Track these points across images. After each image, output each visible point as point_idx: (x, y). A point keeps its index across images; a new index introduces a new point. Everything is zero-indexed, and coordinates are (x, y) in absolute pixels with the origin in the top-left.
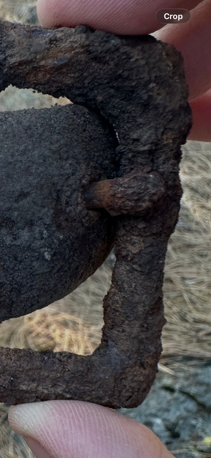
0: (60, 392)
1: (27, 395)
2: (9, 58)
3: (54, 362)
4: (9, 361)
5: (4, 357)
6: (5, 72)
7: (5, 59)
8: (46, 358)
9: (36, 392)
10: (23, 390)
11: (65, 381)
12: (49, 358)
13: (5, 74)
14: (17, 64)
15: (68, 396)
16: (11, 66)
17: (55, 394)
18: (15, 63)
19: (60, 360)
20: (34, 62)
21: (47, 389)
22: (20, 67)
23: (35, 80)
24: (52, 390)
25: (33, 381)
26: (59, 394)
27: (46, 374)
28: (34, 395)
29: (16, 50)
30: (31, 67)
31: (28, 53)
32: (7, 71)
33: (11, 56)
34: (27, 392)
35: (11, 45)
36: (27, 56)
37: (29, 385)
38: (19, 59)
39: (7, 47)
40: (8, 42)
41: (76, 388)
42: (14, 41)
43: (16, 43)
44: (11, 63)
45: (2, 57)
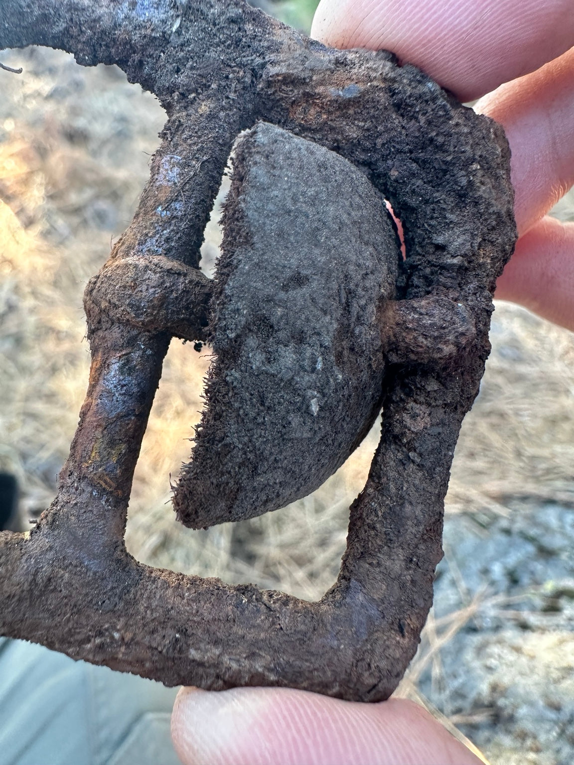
0: (260, 670)
1: (201, 670)
2: (269, 66)
3: (258, 611)
4: (178, 600)
5: (170, 591)
6: (258, 90)
7: (263, 66)
8: (245, 600)
9: (217, 665)
10: (194, 661)
11: (272, 647)
12: (249, 602)
13: (258, 93)
14: (280, 78)
15: (272, 677)
16: (271, 79)
17: (250, 671)
18: (277, 75)
19: (269, 608)
20: (307, 83)
21: (238, 661)
22: (284, 87)
23: (302, 119)
24: (246, 663)
25: (216, 643)
26: (258, 674)
27: (240, 632)
28: (212, 671)
29: (282, 56)
31: (300, 67)
32: (262, 89)
33: (274, 63)
34: (201, 664)
35: (275, 48)
36: (298, 71)
37: (207, 651)
38: (284, 70)
39: (268, 48)
40: (273, 42)
41: (288, 662)
42: (281, 43)
43: (285, 47)
44: (271, 74)
45: (259, 60)
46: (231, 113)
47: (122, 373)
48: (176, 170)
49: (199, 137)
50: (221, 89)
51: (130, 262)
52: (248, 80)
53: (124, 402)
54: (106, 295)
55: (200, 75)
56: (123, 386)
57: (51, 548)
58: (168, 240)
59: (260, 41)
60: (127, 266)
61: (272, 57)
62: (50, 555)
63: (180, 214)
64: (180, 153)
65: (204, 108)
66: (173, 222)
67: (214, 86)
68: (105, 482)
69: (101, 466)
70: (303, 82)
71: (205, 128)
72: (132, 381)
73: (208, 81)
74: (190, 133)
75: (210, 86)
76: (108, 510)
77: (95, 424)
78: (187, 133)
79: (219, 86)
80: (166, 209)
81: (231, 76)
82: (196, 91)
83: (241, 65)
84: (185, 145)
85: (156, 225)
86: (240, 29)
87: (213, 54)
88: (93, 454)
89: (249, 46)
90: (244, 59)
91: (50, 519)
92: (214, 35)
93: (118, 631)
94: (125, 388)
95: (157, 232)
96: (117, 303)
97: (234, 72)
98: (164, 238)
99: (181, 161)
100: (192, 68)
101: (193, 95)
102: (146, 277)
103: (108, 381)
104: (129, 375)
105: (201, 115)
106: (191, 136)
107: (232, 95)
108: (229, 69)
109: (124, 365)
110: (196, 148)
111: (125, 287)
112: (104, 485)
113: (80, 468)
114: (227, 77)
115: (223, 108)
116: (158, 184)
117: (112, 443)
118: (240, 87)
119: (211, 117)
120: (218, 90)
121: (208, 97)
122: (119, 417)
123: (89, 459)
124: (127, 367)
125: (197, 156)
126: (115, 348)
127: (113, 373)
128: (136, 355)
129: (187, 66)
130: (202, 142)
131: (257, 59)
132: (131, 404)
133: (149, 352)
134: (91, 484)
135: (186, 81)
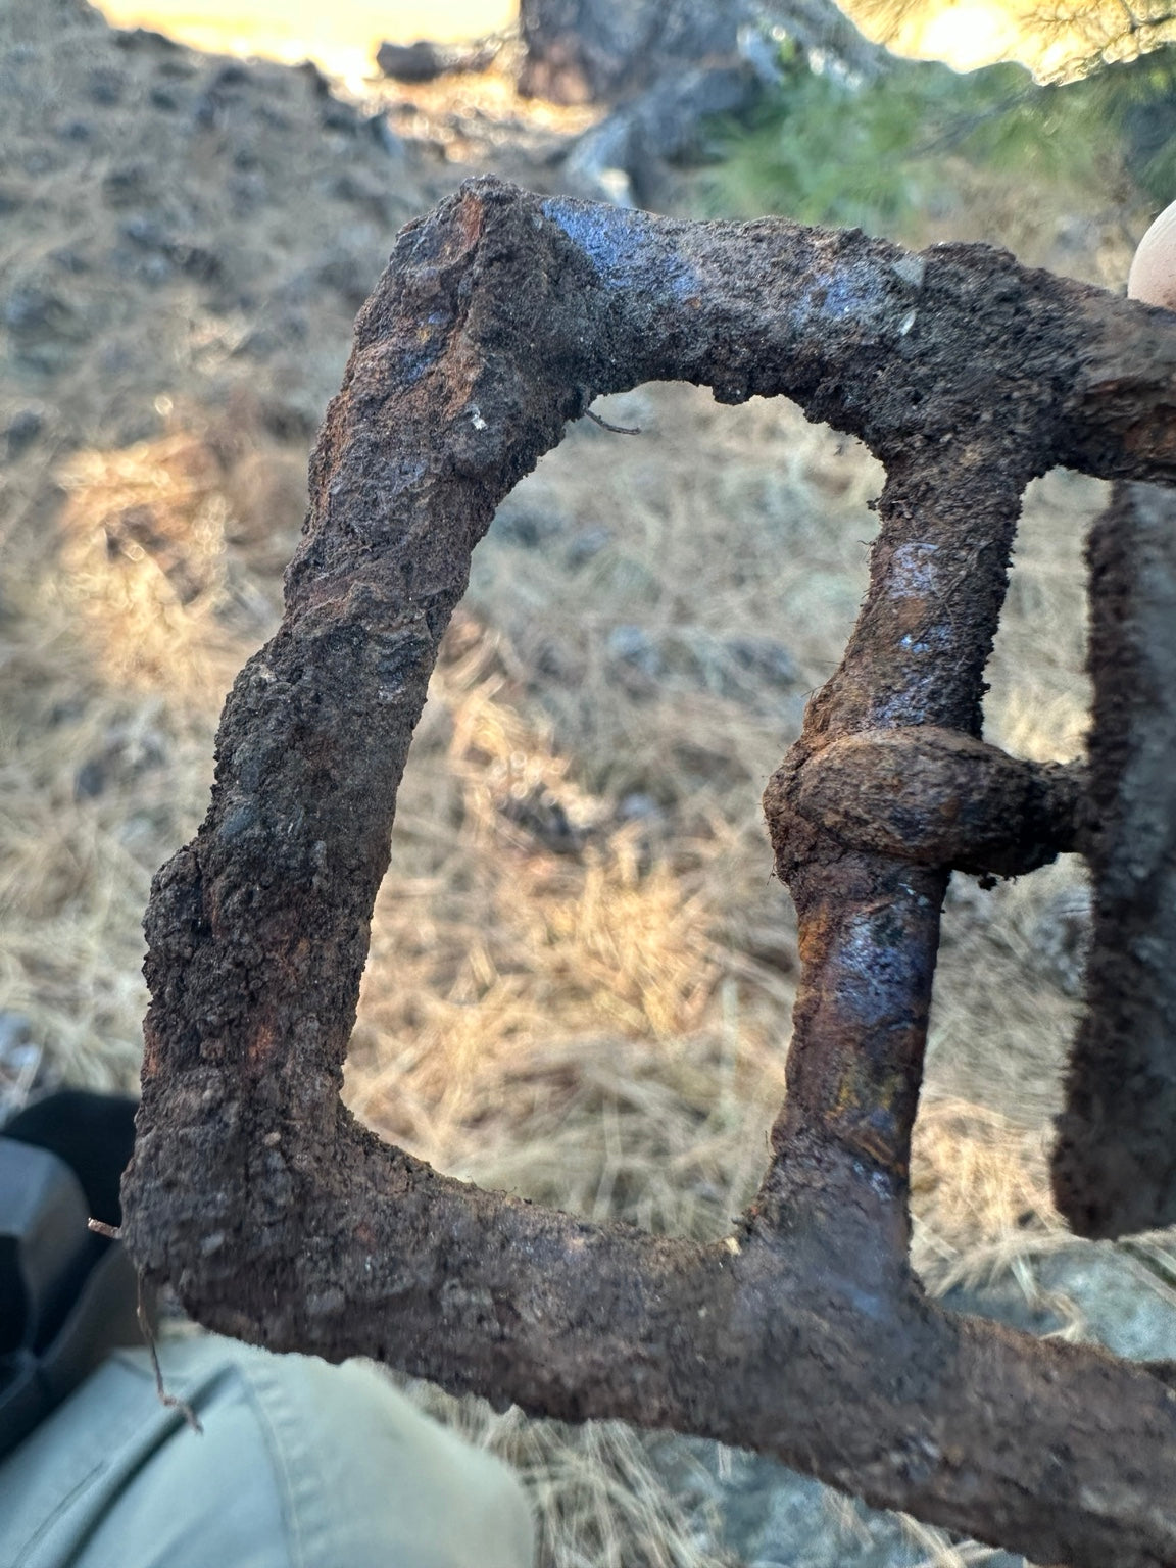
1: (1108, 1536)
2: (1085, 369)
4: (1040, 1385)
5: (1020, 1367)
6: (1065, 411)
7: (1074, 371)
9: (1141, 1529)
10: (1092, 1514)
13: (1064, 418)
14: (1110, 387)
16: (1091, 391)
18: (1106, 383)
20: (1163, 390)
22: (1117, 402)
23: (1151, 451)
25: (1132, 1478)
28: (1132, 1538)
29: (1109, 348)
30: (1151, 405)
31: (1148, 362)
32: (1074, 409)
33: (1095, 363)
34: (1109, 1523)
35: (1091, 334)
36: (1142, 370)
37: (1116, 1496)
38: (1119, 374)
39: (1079, 337)
40: (1082, 323)
42: (1101, 325)
43: (1108, 330)
44: (1093, 383)
45: (1065, 362)
46: (1019, 458)
47: (879, 943)
48: (931, 569)
49: (968, 508)
50: (999, 420)
51: (878, 740)
52: (1047, 397)
53: (891, 996)
54: (837, 802)
55: (960, 402)
56: (884, 966)
57: (787, 1273)
58: (933, 696)
59: (1061, 326)
60: (876, 750)
61: (1091, 351)
62: (789, 1285)
63: (949, 647)
64: (934, 539)
65: (972, 455)
66: (938, 662)
67: (986, 416)
68: (877, 1148)
69: (862, 1116)
70: (1154, 387)
71: (977, 490)
72: (899, 956)
73: (975, 410)
74: (950, 503)
75: (978, 417)
76: (887, 1201)
77: (839, 1037)
78: (944, 503)
79: (996, 414)
80: (921, 640)
81: (1016, 395)
82: (953, 429)
83: (1032, 375)
84: (941, 524)
85: (906, 670)
86: (1017, 312)
87: (981, 363)
88: (844, 1094)
89: (1039, 338)
90: (1037, 363)
91: (775, 1216)
92: (978, 329)
93: (932, 1440)
94: (888, 970)
95: (911, 683)
96: (866, 816)
97: (1021, 387)
98: (925, 692)
99: (938, 554)
100: (946, 392)
101: (948, 437)
102: (918, 767)
103: (851, 956)
104: (893, 944)
105: (967, 469)
106: (951, 508)
107: (1020, 428)
108: (1010, 384)
109: (881, 928)
110: (963, 527)
111: (880, 788)
112: (874, 1153)
113: (820, 1120)
114: (1008, 398)
115: (1006, 452)
116: (895, 596)
117: (878, 1074)
118: (1033, 411)
119: (987, 469)
120: (993, 422)
121: (977, 436)
122: (885, 1023)
123: (838, 1102)
124: (885, 932)
125: (969, 541)
126: (859, 896)
127: (859, 943)
128: (900, 909)
129: (935, 389)
130: (976, 516)
131: (1062, 360)
132: (906, 1000)
133: (923, 901)
134: (850, 1150)
135: (938, 415)
